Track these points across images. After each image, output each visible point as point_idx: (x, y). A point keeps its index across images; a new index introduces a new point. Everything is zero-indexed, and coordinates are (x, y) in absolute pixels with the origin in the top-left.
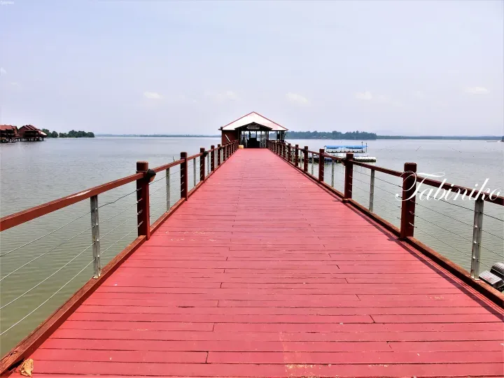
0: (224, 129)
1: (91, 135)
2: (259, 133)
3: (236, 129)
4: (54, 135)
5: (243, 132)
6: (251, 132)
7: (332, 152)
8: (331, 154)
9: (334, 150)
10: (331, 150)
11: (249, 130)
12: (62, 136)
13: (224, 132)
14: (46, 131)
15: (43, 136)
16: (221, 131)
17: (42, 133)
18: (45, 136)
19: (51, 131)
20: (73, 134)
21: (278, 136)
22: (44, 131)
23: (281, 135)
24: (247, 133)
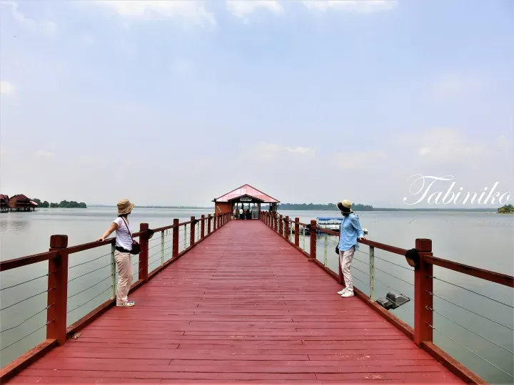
0: (217, 200)
1: (83, 206)
2: (252, 205)
3: (229, 201)
4: (45, 205)
5: (236, 204)
6: (244, 204)
7: (325, 224)
8: (323, 227)
9: (326, 222)
10: (323, 222)
11: (242, 202)
12: (54, 206)
13: (217, 203)
14: (37, 201)
15: (34, 206)
16: (214, 203)
17: (33, 203)
18: (36, 206)
19: (42, 201)
20: (65, 204)
21: (271, 208)
22: (35, 200)
23: (274, 206)
24: (240, 204)
